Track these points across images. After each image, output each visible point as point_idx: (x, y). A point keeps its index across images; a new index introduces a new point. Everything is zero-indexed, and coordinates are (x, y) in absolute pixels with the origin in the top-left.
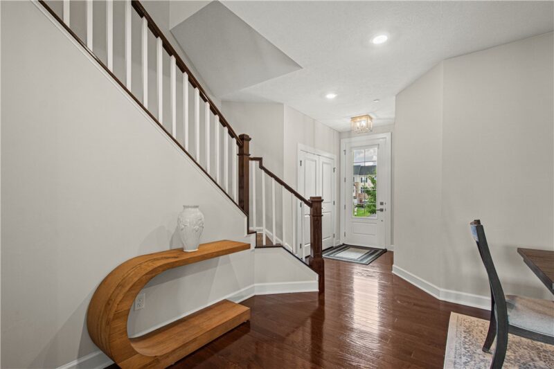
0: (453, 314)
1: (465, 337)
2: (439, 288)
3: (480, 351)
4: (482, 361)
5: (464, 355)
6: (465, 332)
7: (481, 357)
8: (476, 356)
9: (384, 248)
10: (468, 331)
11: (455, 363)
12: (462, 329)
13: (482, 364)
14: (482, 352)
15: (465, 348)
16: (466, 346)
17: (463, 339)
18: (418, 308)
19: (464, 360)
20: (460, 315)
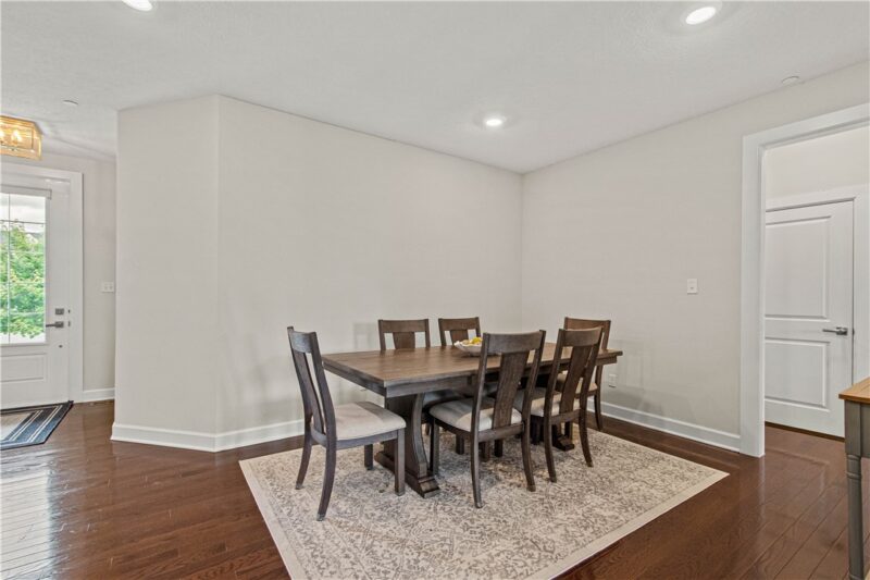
0: (242, 463)
1: (272, 484)
2: (212, 436)
3: (293, 491)
4: (302, 500)
5: (283, 506)
6: (267, 478)
7: (299, 497)
8: (293, 498)
9: (66, 400)
10: (270, 475)
11: (280, 522)
12: (262, 476)
13: (303, 503)
14: (296, 492)
15: (279, 497)
16: (279, 494)
17: (270, 488)
18: (193, 477)
19: (285, 511)
20: (251, 460)
